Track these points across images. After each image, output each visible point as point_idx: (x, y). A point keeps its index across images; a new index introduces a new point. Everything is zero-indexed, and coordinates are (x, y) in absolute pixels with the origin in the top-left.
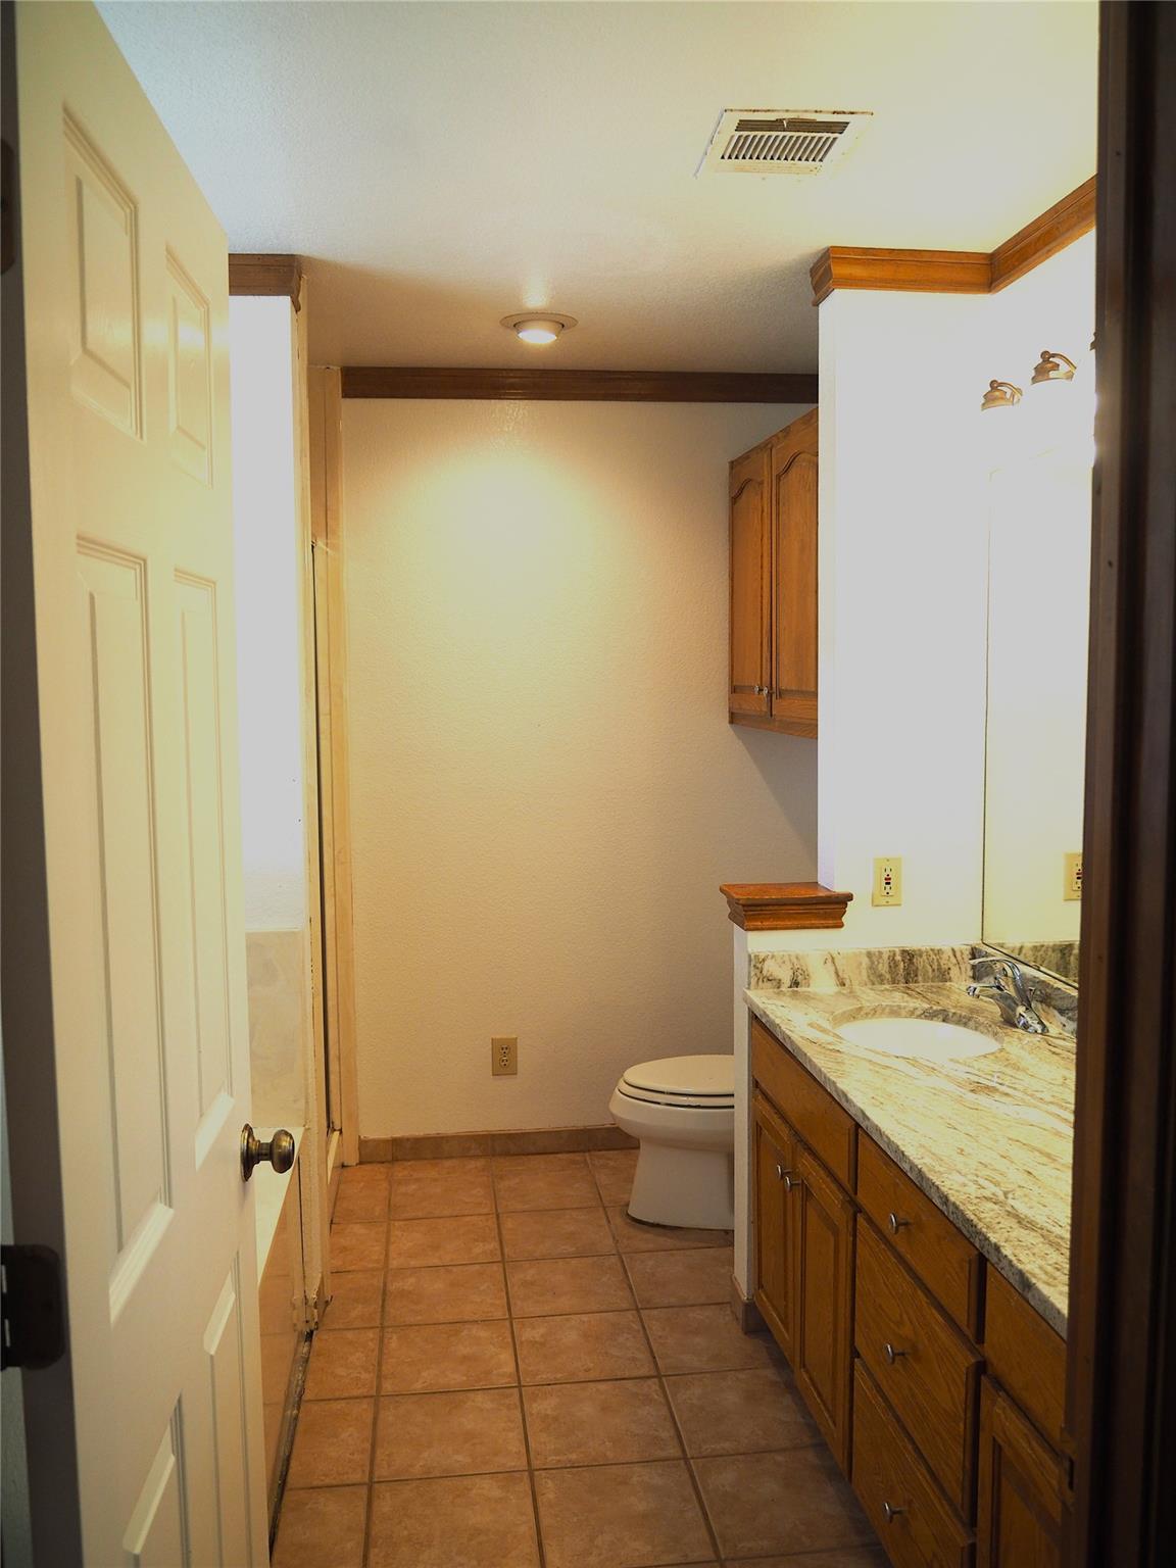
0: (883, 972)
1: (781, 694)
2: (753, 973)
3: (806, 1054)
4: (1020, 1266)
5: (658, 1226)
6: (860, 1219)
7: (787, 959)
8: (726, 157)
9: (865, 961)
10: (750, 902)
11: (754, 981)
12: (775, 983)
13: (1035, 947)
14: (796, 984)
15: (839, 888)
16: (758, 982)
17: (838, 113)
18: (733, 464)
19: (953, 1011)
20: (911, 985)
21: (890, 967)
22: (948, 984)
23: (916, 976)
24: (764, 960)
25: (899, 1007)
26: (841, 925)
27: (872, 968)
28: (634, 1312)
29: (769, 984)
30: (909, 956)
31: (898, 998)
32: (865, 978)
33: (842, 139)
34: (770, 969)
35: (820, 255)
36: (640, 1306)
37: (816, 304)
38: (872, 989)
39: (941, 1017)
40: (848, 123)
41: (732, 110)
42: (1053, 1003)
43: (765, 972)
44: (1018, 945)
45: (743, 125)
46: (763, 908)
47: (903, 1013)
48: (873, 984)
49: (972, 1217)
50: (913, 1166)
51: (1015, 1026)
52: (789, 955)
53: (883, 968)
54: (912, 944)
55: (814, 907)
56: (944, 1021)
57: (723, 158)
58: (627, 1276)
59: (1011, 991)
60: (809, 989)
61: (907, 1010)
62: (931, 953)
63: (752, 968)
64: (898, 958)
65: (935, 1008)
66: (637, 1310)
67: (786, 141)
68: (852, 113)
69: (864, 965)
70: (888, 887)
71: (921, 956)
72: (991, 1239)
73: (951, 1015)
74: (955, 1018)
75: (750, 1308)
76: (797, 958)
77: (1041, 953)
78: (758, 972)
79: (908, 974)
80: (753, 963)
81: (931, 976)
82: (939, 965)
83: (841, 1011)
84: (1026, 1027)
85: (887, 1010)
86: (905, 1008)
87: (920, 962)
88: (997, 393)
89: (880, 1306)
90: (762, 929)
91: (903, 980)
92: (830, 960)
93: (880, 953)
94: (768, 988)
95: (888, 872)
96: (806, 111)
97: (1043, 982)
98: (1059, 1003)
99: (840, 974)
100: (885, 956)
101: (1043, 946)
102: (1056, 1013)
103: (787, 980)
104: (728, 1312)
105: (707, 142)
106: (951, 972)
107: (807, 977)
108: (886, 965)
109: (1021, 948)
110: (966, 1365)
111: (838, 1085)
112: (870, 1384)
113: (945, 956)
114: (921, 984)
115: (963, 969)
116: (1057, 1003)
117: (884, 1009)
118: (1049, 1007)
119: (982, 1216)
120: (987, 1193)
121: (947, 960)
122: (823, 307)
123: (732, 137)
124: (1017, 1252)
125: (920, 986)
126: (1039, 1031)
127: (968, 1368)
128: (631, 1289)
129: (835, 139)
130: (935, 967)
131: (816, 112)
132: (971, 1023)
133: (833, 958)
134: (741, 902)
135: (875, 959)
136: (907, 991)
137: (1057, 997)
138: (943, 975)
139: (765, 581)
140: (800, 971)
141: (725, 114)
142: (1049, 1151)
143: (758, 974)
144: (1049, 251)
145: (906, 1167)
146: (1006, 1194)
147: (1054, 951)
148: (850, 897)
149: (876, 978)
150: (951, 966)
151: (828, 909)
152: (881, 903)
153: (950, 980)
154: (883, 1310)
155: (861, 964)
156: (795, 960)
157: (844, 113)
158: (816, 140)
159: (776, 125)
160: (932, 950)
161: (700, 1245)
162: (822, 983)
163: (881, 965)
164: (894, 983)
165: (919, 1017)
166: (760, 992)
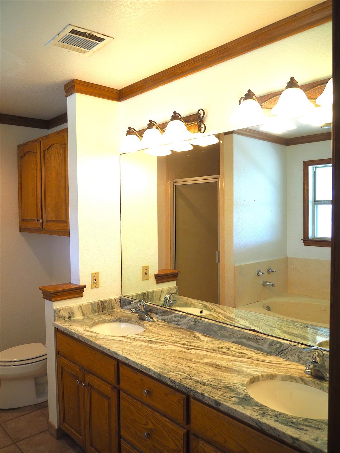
0: (96, 309)
1: (47, 221)
2: (56, 316)
3: (92, 341)
4: (214, 399)
5: (10, 409)
6: (122, 393)
7: (67, 309)
8: (60, 41)
9: (90, 306)
10: (54, 292)
11: (56, 318)
12: (63, 318)
13: (137, 295)
14: (70, 317)
15: (81, 284)
16: (58, 319)
17: (104, 35)
18: (19, 146)
19: (123, 318)
20: (104, 312)
21: (98, 307)
22: (114, 310)
23: (105, 309)
24: (60, 311)
25: (106, 320)
26: (82, 296)
27: (93, 308)
28: (14, 444)
29: (62, 319)
30: (103, 302)
31: (103, 317)
32: (91, 312)
33: (100, 44)
34: (62, 313)
35: (69, 81)
36: (15, 442)
37: (66, 97)
38: (93, 315)
39: (119, 321)
40: (105, 39)
41: (72, 25)
42: (153, 312)
43: (60, 315)
44: (132, 295)
45: (73, 32)
46: (58, 293)
47: (107, 321)
48: (93, 313)
49: (187, 386)
50: (155, 373)
51: (145, 321)
52: (68, 308)
53: (96, 308)
54: (104, 298)
55: (74, 291)
56: (120, 322)
57: (59, 41)
58: (6, 432)
59: (142, 309)
60: (74, 318)
61: (108, 320)
62: (109, 301)
63: (56, 314)
64: (100, 304)
65: (117, 318)
66: (15, 443)
67: (83, 40)
68: (108, 36)
69: (90, 308)
70: (96, 282)
71: (106, 302)
72: (199, 391)
73: (122, 319)
74: (124, 321)
75: (59, 430)
76: (70, 308)
77: (138, 296)
78: (58, 315)
79: (103, 308)
80: (56, 312)
81: (109, 308)
82: (111, 304)
83: (90, 324)
84: (148, 320)
85: (102, 321)
86: (107, 320)
87: (106, 304)
88: (131, 131)
89: (135, 420)
90: (58, 300)
91: (102, 311)
92: (80, 307)
93: (95, 303)
94: (61, 320)
95: (95, 277)
96: (94, 32)
97: (149, 305)
98: (156, 311)
99: (83, 312)
100: (96, 304)
101: (138, 294)
102: (155, 314)
103: (67, 316)
104: (48, 433)
105: (57, 33)
106: (115, 306)
107: (73, 314)
108: (97, 307)
109: (133, 296)
110: (183, 433)
111: (111, 350)
112: (130, 446)
113: (113, 301)
114: (107, 311)
115: (118, 305)
116: (155, 312)
117: (101, 321)
118: (152, 313)
119: (190, 384)
120: (184, 377)
121: (113, 303)
122: (68, 98)
123: (67, 34)
124: (209, 394)
125: (107, 312)
126: (152, 321)
127: (183, 434)
128: (9, 436)
129: (98, 43)
130: (110, 305)
131: (97, 33)
132: (129, 321)
133: (81, 307)
134: (51, 292)
135: (93, 305)
136: (104, 314)
137: (155, 310)
138: (113, 307)
139: (38, 184)
140: (71, 313)
141: (69, 25)
142: (188, 358)
143: (58, 316)
144: (143, 91)
145: (151, 374)
146: (189, 375)
147: (141, 296)
148: (85, 286)
149: (94, 311)
150: (115, 304)
151: (78, 291)
152: (94, 287)
153: (115, 309)
154: (137, 421)
155: (89, 307)
156: (69, 309)
157: (106, 36)
158: (92, 42)
159: (83, 34)
160: (109, 300)
161: (29, 412)
162: (79, 316)
163: (95, 307)
164: (99, 312)
165: (112, 322)
166: (59, 322)
